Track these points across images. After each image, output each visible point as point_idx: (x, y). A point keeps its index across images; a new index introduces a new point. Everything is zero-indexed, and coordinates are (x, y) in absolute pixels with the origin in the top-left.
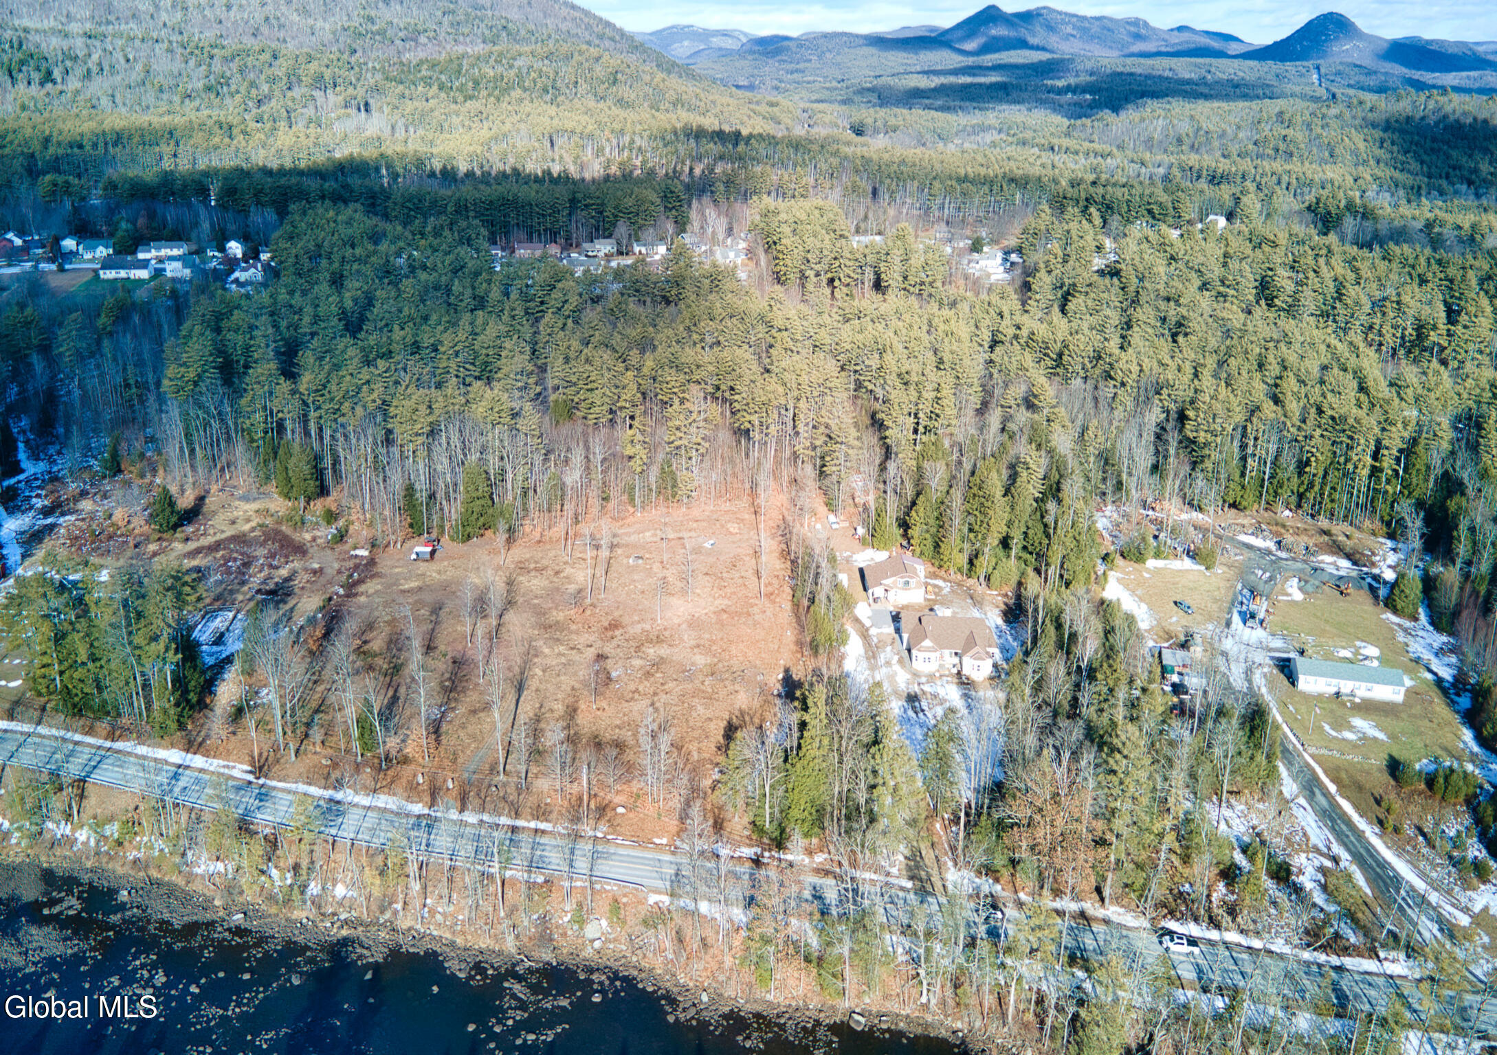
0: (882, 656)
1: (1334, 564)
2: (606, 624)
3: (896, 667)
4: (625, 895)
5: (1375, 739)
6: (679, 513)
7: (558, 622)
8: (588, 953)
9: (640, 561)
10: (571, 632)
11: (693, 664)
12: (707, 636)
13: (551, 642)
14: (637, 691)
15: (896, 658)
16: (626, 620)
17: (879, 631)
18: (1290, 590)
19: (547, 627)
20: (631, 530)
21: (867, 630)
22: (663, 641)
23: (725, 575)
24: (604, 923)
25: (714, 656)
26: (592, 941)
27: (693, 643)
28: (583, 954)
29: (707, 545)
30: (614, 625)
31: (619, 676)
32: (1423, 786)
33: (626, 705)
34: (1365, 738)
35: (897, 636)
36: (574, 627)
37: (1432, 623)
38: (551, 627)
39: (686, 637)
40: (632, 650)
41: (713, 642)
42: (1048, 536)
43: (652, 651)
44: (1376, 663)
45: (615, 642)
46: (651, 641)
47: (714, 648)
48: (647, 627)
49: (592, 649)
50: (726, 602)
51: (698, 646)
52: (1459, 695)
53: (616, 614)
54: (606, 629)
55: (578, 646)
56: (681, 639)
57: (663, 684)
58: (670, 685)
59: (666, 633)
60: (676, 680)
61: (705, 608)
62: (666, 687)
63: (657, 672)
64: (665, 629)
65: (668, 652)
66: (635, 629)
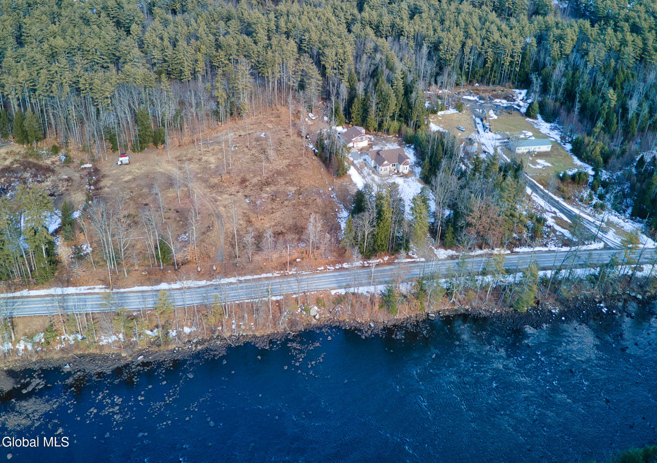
0: (364, 171)
1: (500, 102)
2: (240, 180)
4: (321, 294)
5: (548, 166)
6: (241, 123)
7: (216, 184)
8: (314, 321)
9: (236, 148)
10: (225, 187)
11: (290, 191)
12: (288, 178)
13: (219, 194)
14: (272, 208)
15: (371, 172)
16: (248, 177)
17: (358, 161)
18: (492, 115)
19: (213, 187)
21: (353, 162)
22: (270, 184)
23: (279, 148)
24: (316, 308)
25: (297, 186)
26: (314, 317)
27: (284, 182)
28: (312, 323)
29: (263, 135)
30: (244, 181)
31: (260, 203)
32: (570, 180)
33: (272, 215)
34: (544, 167)
37: (544, 119)
38: (214, 187)
39: (279, 180)
40: (259, 190)
41: (293, 180)
42: (411, 108)
43: (268, 189)
44: (533, 138)
45: (249, 188)
46: (264, 185)
47: (295, 182)
48: (259, 179)
49: (240, 193)
50: (288, 161)
51: (287, 183)
52: (565, 144)
53: (242, 175)
54: (241, 183)
55: (233, 193)
56: (278, 181)
57: (282, 203)
58: (286, 203)
59: (270, 180)
60: (287, 200)
61: (280, 165)
62: (284, 204)
63: (276, 198)
64: (268, 178)
65: (275, 188)
66: (255, 181)
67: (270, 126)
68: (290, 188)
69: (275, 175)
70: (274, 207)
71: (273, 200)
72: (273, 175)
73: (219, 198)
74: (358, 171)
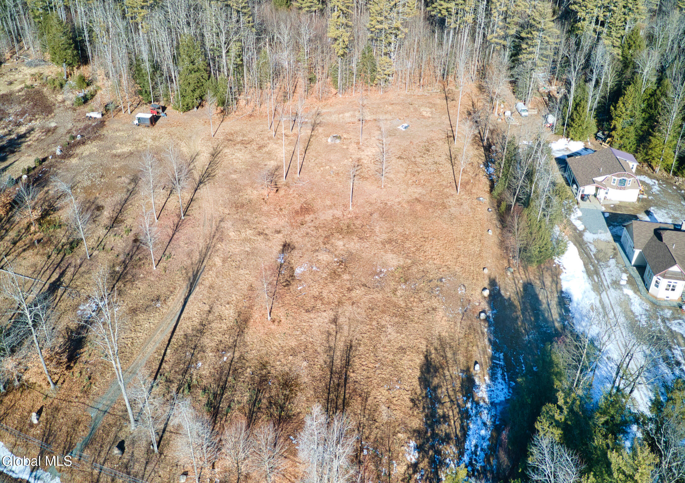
0: (606, 271)
2: (298, 207)
3: (628, 291)
6: (377, 96)
7: (250, 201)
9: (338, 141)
10: (262, 214)
11: (384, 265)
12: (400, 230)
13: (240, 225)
14: (320, 297)
15: (625, 276)
16: (318, 204)
17: (595, 236)
19: (239, 206)
20: (332, 110)
21: (581, 234)
25: (407, 256)
27: (385, 236)
29: (401, 128)
30: (305, 210)
31: (302, 274)
33: (306, 316)
35: (617, 245)
36: (265, 208)
38: (242, 206)
39: (377, 229)
40: (320, 240)
41: (406, 238)
43: (340, 243)
45: (304, 229)
46: (340, 231)
47: (407, 245)
48: (338, 213)
49: (280, 236)
50: (420, 190)
51: (390, 241)
53: (309, 196)
54: (297, 213)
55: (267, 232)
56: (372, 231)
57: (350, 290)
58: (358, 292)
59: (358, 222)
60: (364, 285)
61: (398, 196)
62: (353, 294)
63: (344, 272)
64: (357, 218)
65: (358, 246)
66: (326, 216)
67: (426, 112)
68: (390, 256)
69: (375, 216)
70: (324, 294)
71: (334, 275)
72: (371, 215)
73: (232, 234)
74: (585, 265)
